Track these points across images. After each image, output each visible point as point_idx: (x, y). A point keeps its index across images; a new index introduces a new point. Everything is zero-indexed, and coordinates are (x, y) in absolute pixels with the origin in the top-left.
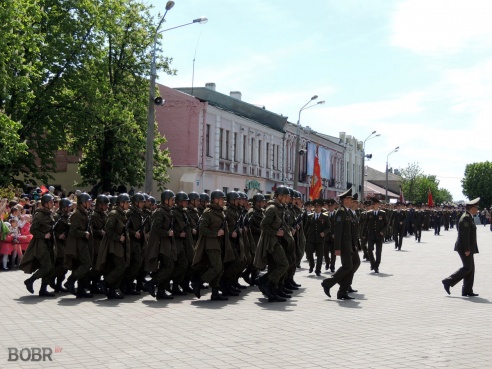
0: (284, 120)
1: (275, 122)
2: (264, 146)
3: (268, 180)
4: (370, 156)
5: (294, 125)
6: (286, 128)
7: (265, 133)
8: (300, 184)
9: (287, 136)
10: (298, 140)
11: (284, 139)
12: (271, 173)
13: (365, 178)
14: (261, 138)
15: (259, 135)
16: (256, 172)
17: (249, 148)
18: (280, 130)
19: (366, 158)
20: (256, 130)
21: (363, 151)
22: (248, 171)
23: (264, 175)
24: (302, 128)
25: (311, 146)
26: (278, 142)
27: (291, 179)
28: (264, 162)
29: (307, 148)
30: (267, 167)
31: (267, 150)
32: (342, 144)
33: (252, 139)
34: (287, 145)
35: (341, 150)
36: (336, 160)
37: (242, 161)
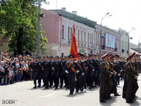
0: (95, 23)
1: (91, 24)
2: (87, 34)
3: (88, 49)
4: (132, 38)
5: (99, 25)
6: (96, 27)
7: (87, 29)
8: (102, 50)
9: (96, 30)
10: (101, 31)
11: (95, 31)
12: (90, 46)
13: (130, 47)
14: (85, 31)
15: (84, 30)
16: (83, 45)
17: (80, 35)
18: (93, 27)
19: (130, 39)
20: (83, 27)
21: (128, 36)
22: (80, 45)
23: (87, 46)
24: (103, 27)
25: (106, 34)
26: (93, 32)
27: (98, 48)
28: (87, 41)
29: (105, 35)
30: (88, 43)
31: (88, 36)
32: (120, 33)
33: (82, 31)
34: (97, 34)
35: (119, 35)
36: (117, 40)
37: (77, 41)
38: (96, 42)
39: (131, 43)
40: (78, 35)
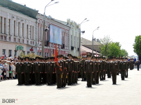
0: (36, 12)
1: (31, 13)
2: (25, 27)
3: (28, 45)
4: (84, 32)
5: (42, 15)
6: (37, 17)
7: (26, 20)
8: (45, 47)
9: (38, 21)
10: (44, 23)
11: (36, 23)
12: (30, 41)
13: (81, 44)
14: (24, 22)
15: (22, 20)
16: (21, 41)
17: (17, 28)
18: (34, 18)
19: (81, 33)
20: (21, 18)
21: (80, 29)
22: (17, 40)
23: (25, 42)
24: (46, 17)
25: (51, 27)
26: (34, 24)
27: (41, 45)
28: (25, 35)
29: (49, 28)
30: (27, 38)
31: (27, 29)
32: (68, 25)
33: (19, 23)
34: (38, 26)
35: (68, 28)
36: (65, 34)
37: (13, 35)
38: (37, 37)
39: (83, 38)
40: (14, 27)
